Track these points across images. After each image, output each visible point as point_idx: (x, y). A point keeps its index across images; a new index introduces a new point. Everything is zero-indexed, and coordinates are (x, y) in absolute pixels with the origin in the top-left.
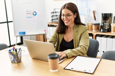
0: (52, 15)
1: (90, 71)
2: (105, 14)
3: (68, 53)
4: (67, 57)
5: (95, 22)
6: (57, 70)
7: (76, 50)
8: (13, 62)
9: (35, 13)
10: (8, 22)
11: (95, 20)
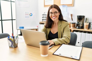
0: (43, 16)
1: (76, 57)
2: (80, 16)
4: (54, 45)
5: (72, 22)
6: (47, 55)
7: (62, 40)
8: (11, 47)
10: (12, 20)
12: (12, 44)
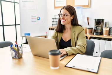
0: (53, 20)
1: (94, 70)
2: (98, 20)
3: (68, 50)
4: (67, 55)
5: (89, 27)
6: (58, 68)
7: (76, 49)
8: (14, 58)
9: (38, 18)
10: (16, 25)
11: (89, 25)
12: (16, 54)
